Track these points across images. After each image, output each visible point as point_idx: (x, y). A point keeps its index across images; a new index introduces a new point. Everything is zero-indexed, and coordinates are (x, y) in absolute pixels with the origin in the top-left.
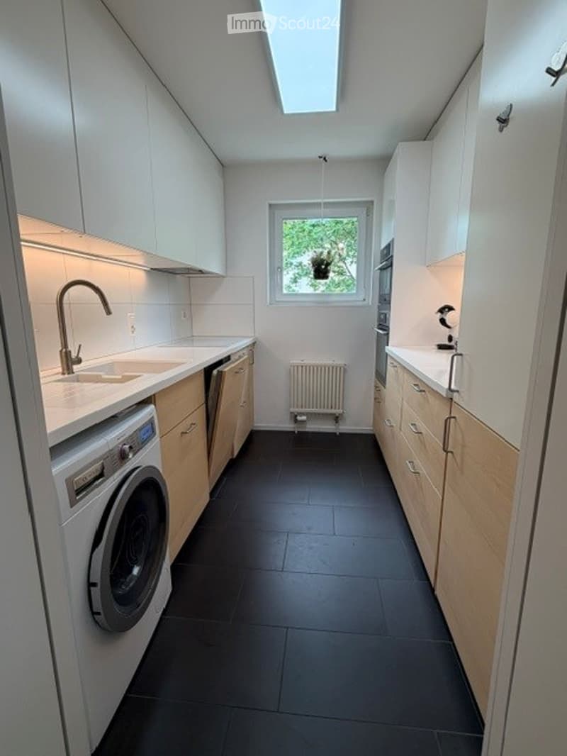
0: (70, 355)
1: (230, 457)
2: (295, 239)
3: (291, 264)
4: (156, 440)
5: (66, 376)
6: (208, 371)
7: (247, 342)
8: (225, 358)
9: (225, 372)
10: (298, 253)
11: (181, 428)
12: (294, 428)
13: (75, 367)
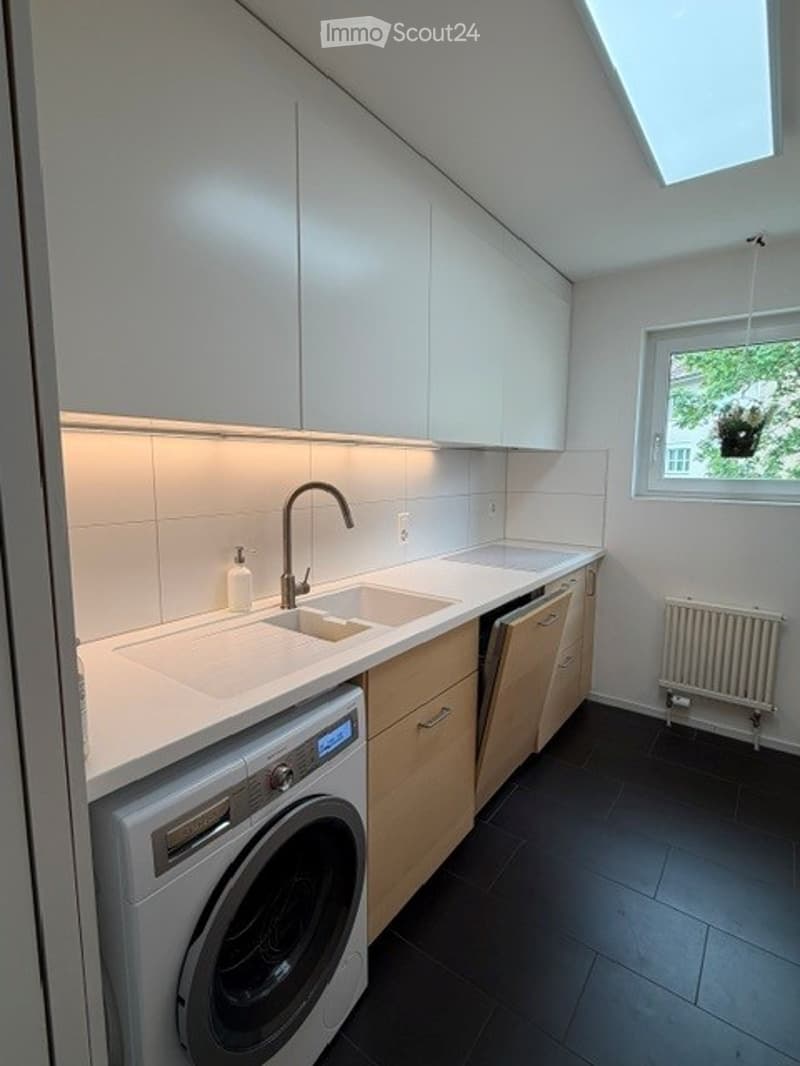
0: (293, 582)
1: (532, 751)
2: (722, 368)
3: (714, 408)
4: (360, 744)
5: (286, 611)
6: (487, 621)
7: (584, 557)
8: (537, 590)
9: (512, 627)
10: (725, 390)
11: (420, 717)
12: (666, 714)
13: (299, 599)
